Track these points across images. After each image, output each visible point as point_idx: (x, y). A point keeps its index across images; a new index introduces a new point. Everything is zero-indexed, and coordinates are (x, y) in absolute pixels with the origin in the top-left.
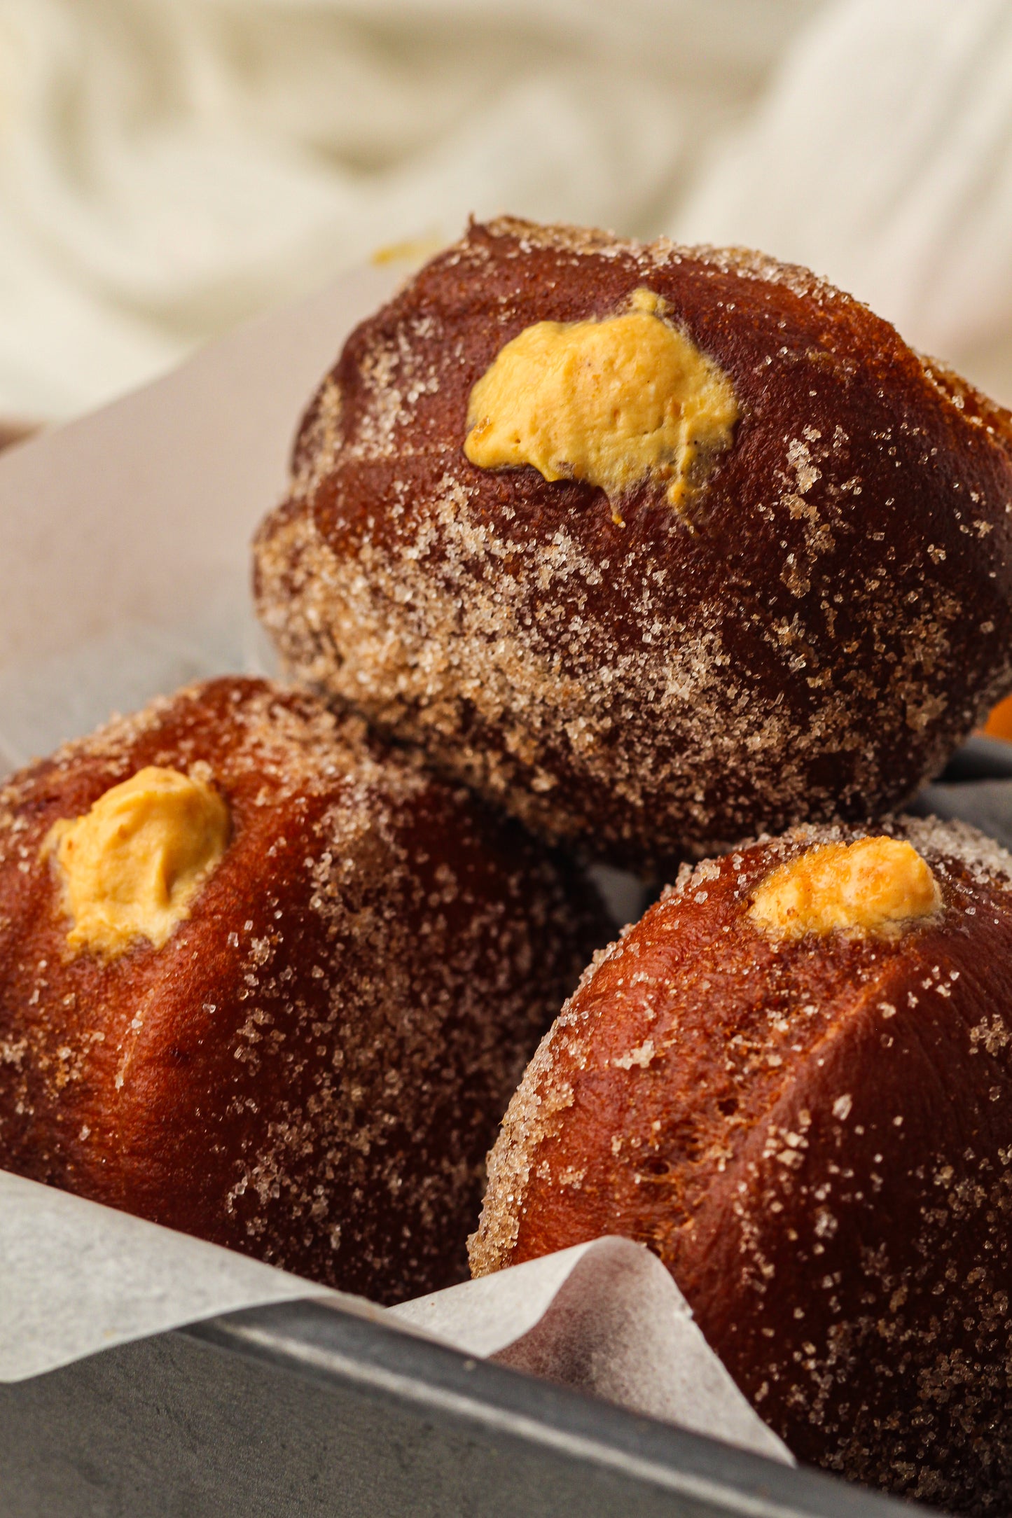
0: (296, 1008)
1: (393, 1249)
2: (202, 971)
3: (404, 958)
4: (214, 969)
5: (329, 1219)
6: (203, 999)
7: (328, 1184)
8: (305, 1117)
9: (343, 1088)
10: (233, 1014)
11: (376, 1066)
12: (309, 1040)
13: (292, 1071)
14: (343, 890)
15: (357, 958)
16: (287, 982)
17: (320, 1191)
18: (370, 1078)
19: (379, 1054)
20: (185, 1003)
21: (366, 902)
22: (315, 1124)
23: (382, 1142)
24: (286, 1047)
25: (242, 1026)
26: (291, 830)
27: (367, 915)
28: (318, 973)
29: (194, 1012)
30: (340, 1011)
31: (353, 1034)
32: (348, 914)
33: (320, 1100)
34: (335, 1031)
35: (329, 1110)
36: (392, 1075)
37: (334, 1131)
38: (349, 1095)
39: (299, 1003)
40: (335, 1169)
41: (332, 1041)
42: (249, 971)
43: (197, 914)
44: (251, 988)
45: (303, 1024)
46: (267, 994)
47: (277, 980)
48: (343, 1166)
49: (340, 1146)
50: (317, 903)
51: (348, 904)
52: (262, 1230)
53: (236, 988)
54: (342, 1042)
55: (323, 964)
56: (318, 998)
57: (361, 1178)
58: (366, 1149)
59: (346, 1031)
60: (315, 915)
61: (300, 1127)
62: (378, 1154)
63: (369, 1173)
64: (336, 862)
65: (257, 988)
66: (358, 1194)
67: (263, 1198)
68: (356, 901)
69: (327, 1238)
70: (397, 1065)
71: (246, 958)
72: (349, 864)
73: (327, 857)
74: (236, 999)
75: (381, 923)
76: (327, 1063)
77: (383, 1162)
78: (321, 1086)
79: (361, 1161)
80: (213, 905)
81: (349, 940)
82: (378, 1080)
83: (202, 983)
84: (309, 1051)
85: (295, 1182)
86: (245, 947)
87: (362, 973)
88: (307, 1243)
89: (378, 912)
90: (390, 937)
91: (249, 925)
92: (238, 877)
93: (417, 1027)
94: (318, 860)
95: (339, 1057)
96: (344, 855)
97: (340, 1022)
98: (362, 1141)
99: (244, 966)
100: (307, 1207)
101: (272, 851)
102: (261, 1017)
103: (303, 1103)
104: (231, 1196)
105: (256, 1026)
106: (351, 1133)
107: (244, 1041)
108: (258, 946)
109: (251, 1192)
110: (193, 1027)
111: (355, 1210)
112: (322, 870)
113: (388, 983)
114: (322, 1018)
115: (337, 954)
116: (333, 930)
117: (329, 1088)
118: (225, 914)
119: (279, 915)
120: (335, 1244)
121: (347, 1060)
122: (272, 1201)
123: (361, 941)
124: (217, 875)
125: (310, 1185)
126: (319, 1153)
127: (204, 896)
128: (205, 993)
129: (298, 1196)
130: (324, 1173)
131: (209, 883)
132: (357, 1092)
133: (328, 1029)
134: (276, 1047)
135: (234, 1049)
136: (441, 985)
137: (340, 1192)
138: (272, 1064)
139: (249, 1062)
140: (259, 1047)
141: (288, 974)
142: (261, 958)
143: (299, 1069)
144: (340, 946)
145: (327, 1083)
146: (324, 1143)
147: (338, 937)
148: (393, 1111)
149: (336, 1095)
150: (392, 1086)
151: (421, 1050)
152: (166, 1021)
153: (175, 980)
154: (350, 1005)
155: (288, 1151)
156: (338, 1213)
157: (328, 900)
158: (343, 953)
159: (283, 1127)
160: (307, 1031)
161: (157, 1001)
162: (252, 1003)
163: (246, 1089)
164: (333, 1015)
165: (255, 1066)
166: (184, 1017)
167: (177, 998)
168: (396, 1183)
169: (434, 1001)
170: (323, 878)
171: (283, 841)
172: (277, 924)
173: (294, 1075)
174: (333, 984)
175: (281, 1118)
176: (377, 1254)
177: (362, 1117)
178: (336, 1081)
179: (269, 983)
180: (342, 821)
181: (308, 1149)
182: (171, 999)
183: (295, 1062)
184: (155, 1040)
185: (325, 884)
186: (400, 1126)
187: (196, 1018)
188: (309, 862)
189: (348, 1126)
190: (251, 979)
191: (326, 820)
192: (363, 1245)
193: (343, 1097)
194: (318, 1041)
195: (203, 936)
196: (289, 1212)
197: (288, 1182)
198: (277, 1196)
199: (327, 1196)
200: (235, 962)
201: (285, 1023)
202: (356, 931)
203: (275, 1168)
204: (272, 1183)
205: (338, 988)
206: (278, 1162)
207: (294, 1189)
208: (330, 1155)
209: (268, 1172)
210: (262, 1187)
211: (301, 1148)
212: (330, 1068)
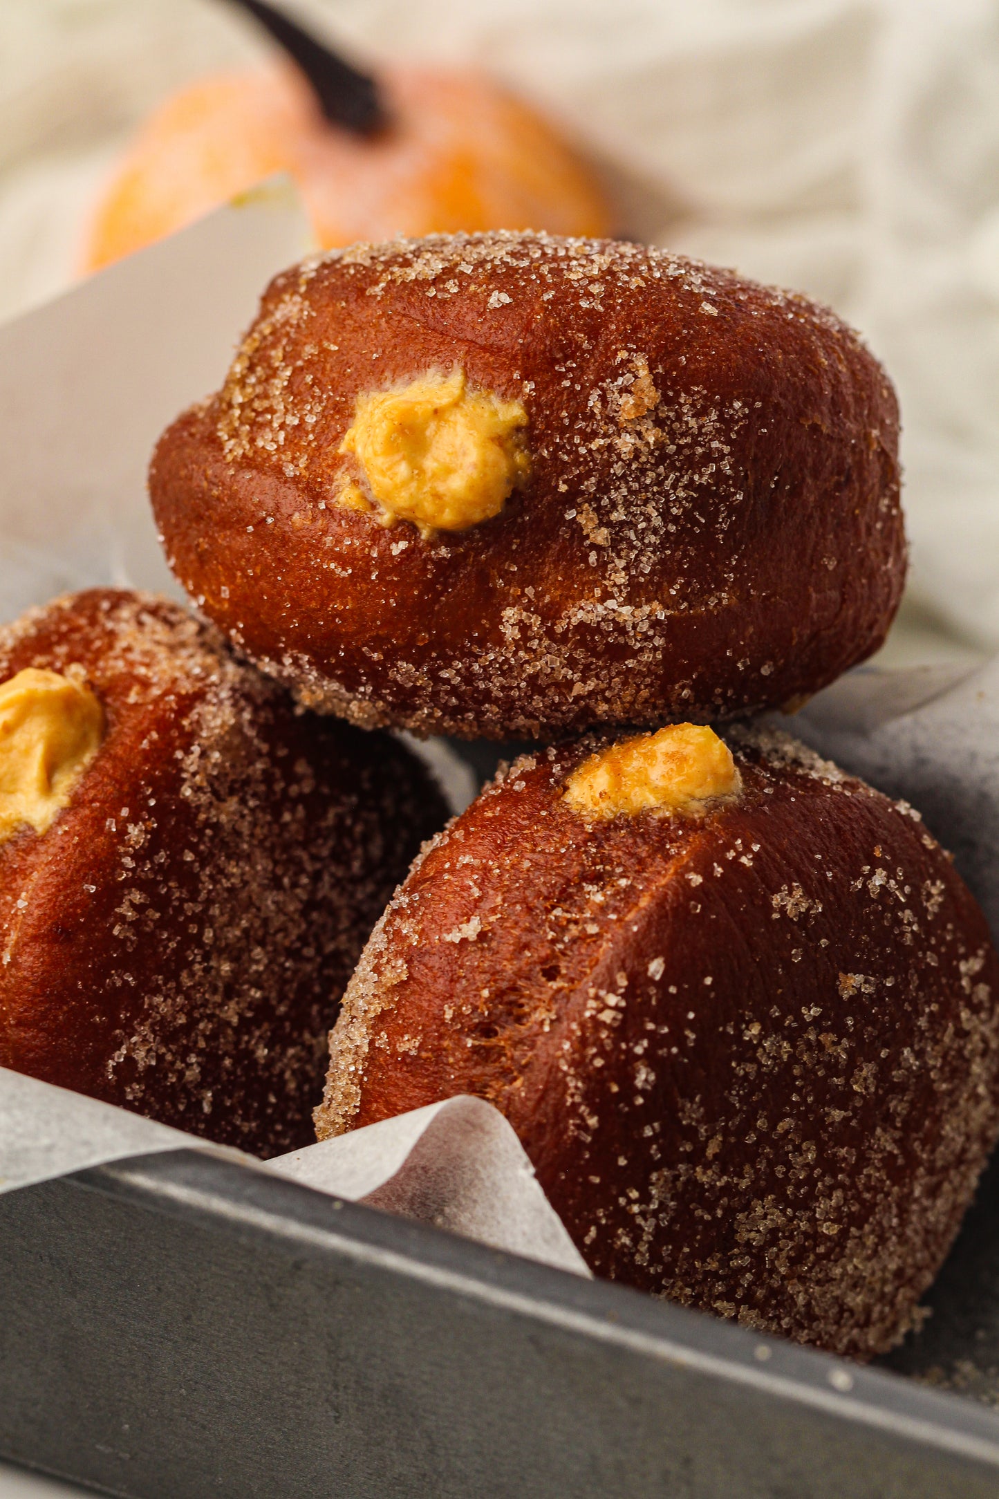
0: (170, 889)
1: (260, 1115)
2: (82, 854)
3: (267, 844)
4: (93, 852)
5: (202, 1085)
6: (84, 879)
7: (200, 1053)
8: (179, 990)
9: (213, 963)
10: (111, 894)
11: (243, 943)
12: (181, 919)
13: (166, 947)
14: (211, 780)
15: (224, 844)
16: (161, 865)
17: (193, 1059)
18: (237, 955)
19: (246, 931)
20: (67, 884)
21: (232, 792)
22: (188, 997)
23: (249, 1014)
24: (161, 924)
25: (120, 904)
26: (162, 725)
27: (232, 804)
28: (189, 857)
29: (75, 892)
30: (210, 892)
31: (222, 914)
32: (216, 803)
33: (192, 974)
34: (205, 910)
35: (200, 984)
36: (258, 952)
37: (205, 1004)
38: (218, 970)
39: (172, 884)
40: (207, 1038)
41: (203, 920)
42: (127, 854)
43: (77, 802)
44: (128, 870)
45: (176, 903)
46: (143, 875)
47: (152, 862)
48: (212, 1037)
49: (210, 1017)
50: (187, 792)
51: (215, 792)
52: (140, 1095)
53: (114, 870)
54: (211, 921)
55: (193, 848)
56: (189, 880)
57: (230, 1048)
58: (235, 1020)
59: (215, 910)
60: (185, 803)
61: (174, 1000)
62: (245, 1026)
63: (237, 1043)
64: (204, 755)
65: (133, 870)
66: (227, 1062)
67: (141, 1066)
68: (223, 791)
69: (199, 1103)
70: (262, 943)
71: (122, 842)
72: (216, 756)
73: (196, 749)
74: (114, 880)
75: (246, 812)
76: (197, 940)
77: (250, 1033)
78: (193, 962)
79: (230, 1032)
80: (92, 793)
81: (217, 827)
82: (245, 957)
83: (83, 865)
84: (181, 929)
85: (169, 1050)
86: (122, 832)
87: (229, 858)
88: (181, 1107)
89: (243, 802)
90: (254, 824)
91: (125, 812)
92: (114, 767)
93: (280, 909)
94: (188, 752)
95: (209, 934)
96: (211, 748)
97: (209, 902)
98: (231, 1013)
99: (122, 849)
100: (181, 1074)
101: (145, 744)
102: (137, 897)
103: (175, 976)
104: (111, 1063)
105: (133, 906)
106: (221, 1005)
107: (122, 918)
108: (134, 831)
109: (129, 1059)
110: (75, 906)
111: (224, 1077)
112: (191, 762)
113: (253, 867)
114: (193, 899)
115: (206, 839)
116: (202, 817)
117: (200, 963)
118: (103, 802)
119: (152, 803)
120: (207, 1108)
121: (216, 938)
122: (149, 1068)
123: (228, 827)
124: (94, 767)
125: (183, 1054)
126: (192, 1024)
127: (82, 786)
128: (86, 874)
129: (173, 1063)
130: (196, 1042)
131: (87, 774)
132: (226, 967)
133: (199, 909)
134: (151, 924)
135: (113, 927)
136: (301, 870)
137: (211, 1060)
138: (148, 940)
139: (127, 938)
140: (136, 925)
141: (162, 857)
142: (137, 842)
143: (173, 945)
144: (209, 832)
145: (199, 959)
146: (196, 1015)
147: (207, 824)
148: (259, 987)
149: (207, 970)
150: (257, 962)
151: (283, 929)
152: (50, 900)
153: (57, 863)
154: (218, 886)
155: (163, 1022)
156: (210, 1079)
157: (197, 789)
158: (212, 839)
159: (158, 999)
160: (179, 910)
161: (41, 882)
162: (128, 884)
163: (123, 964)
164: (203, 895)
165: (132, 942)
166: (66, 896)
167: (60, 879)
168: (262, 1052)
169: (295, 885)
170: (193, 769)
171: (155, 735)
172: (151, 811)
173: (168, 951)
174: (203, 867)
175: (156, 991)
176: (246, 1118)
177: (231, 991)
178: (206, 957)
179: (145, 865)
180: (209, 717)
181: (182, 1020)
182: (54, 880)
183: (169, 939)
184: (39, 918)
185: (194, 774)
186: (265, 999)
187: (78, 898)
188: (179, 754)
189: (218, 998)
190: (128, 862)
191: (194, 716)
192: (232, 1110)
193: (213, 972)
194: (190, 920)
195: (83, 823)
196: (166, 1078)
197: (163, 1050)
198: (153, 1063)
199: (199, 1064)
200: (113, 845)
201: (159, 903)
202: (223, 818)
203: (151, 1037)
204: (149, 1051)
205: (208, 871)
206: (154, 1032)
207: (169, 1057)
208: (201, 1026)
209: (145, 1041)
210: (140, 1055)
211: (175, 1019)
212: (200, 945)
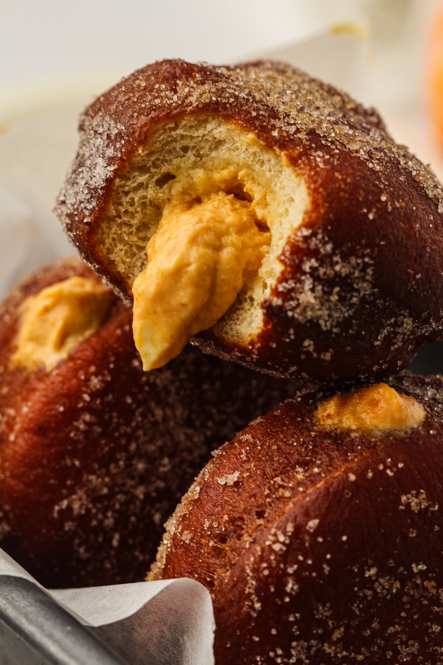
5: (114, 529)
6: (57, 402)
7: (115, 511)
8: (108, 474)
9: (134, 462)
10: (72, 414)
11: (157, 454)
12: (117, 434)
13: (103, 448)
17: (110, 514)
19: (160, 448)
22: (112, 479)
24: (102, 435)
25: (76, 420)
28: (129, 400)
30: (138, 422)
31: (144, 435)
33: (117, 466)
34: (134, 432)
35: (122, 473)
36: (166, 461)
37: (124, 484)
38: (136, 467)
39: (114, 414)
40: (121, 504)
41: (131, 437)
42: (86, 392)
44: (85, 401)
45: (114, 425)
46: (95, 406)
47: (102, 400)
48: (124, 504)
49: (126, 493)
50: (137, 363)
52: (73, 528)
53: (76, 400)
54: (137, 438)
55: (133, 396)
56: (127, 413)
57: (136, 511)
58: (142, 496)
59: (140, 433)
60: (134, 369)
61: (103, 479)
62: (148, 500)
63: (141, 509)
65: (89, 402)
66: (133, 519)
67: (76, 512)
69: (111, 539)
70: (170, 456)
71: (86, 385)
74: (75, 406)
76: (126, 448)
77: (151, 505)
78: (120, 460)
79: (137, 502)
81: (152, 385)
82: (157, 462)
83: (59, 394)
84: (115, 440)
85: (95, 507)
86: (88, 380)
87: (158, 404)
88: (100, 540)
90: (180, 388)
91: (92, 369)
95: (133, 446)
97: (137, 428)
98: (140, 492)
99: (84, 389)
100: (101, 521)
101: (119, 332)
102: (89, 418)
103: (106, 466)
104: (57, 508)
105: (86, 423)
106: (135, 487)
107: (77, 429)
108: (95, 380)
109: (70, 507)
110: (51, 416)
111: (130, 527)
113: (173, 412)
114: (128, 424)
115: (144, 392)
116: (144, 377)
117: (125, 460)
118: (83, 361)
119: (112, 366)
120: (115, 543)
121: (138, 448)
122: (80, 515)
124: (88, 339)
125: (104, 510)
126: (111, 495)
127: (78, 349)
128: (59, 400)
129: (96, 514)
130: (114, 505)
131: (82, 344)
132: (141, 466)
133: (130, 430)
134: (95, 434)
135: (70, 432)
137: (122, 516)
138: (92, 443)
139: (79, 440)
140: (85, 433)
141: (110, 398)
142: (95, 387)
143: (107, 448)
144: (146, 388)
145: (124, 458)
146: (117, 489)
147: (146, 382)
149: (128, 466)
150: (164, 466)
154: (146, 420)
155: (94, 490)
156: (119, 527)
158: (148, 392)
159: (93, 477)
160: (116, 429)
162: (84, 410)
163: (74, 454)
164: (134, 424)
165: (82, 442)
166: (46, 411)
172: (110, 370)
173: (103, 451)
174: (138, 407)
175: (93, 472)
177: (143, 480)
179: (97, 400)
181: (105, 491)
182: (44, 400)
183: (105, 445)
184: (31, 419)
187: (53, 412)
189: (133, 483)
190: (87, 397)
193: (132, 468)
194: (122, 436)
195: (68, 370)
196: (90, 522)
197: (90, 506)
198: (83, 512)
199: (113, 517)
200: (80, 386)
201: (105, 424)
202: (158, 381)
203: (84, 497)
204: (81, 506)
205: (140, 410)
206: (88, 495)
207: (94, 511)
208: (119, 496)
209: (80, 499)
210: (76, 506)
211: (101, 489)
212: (127, 450)
